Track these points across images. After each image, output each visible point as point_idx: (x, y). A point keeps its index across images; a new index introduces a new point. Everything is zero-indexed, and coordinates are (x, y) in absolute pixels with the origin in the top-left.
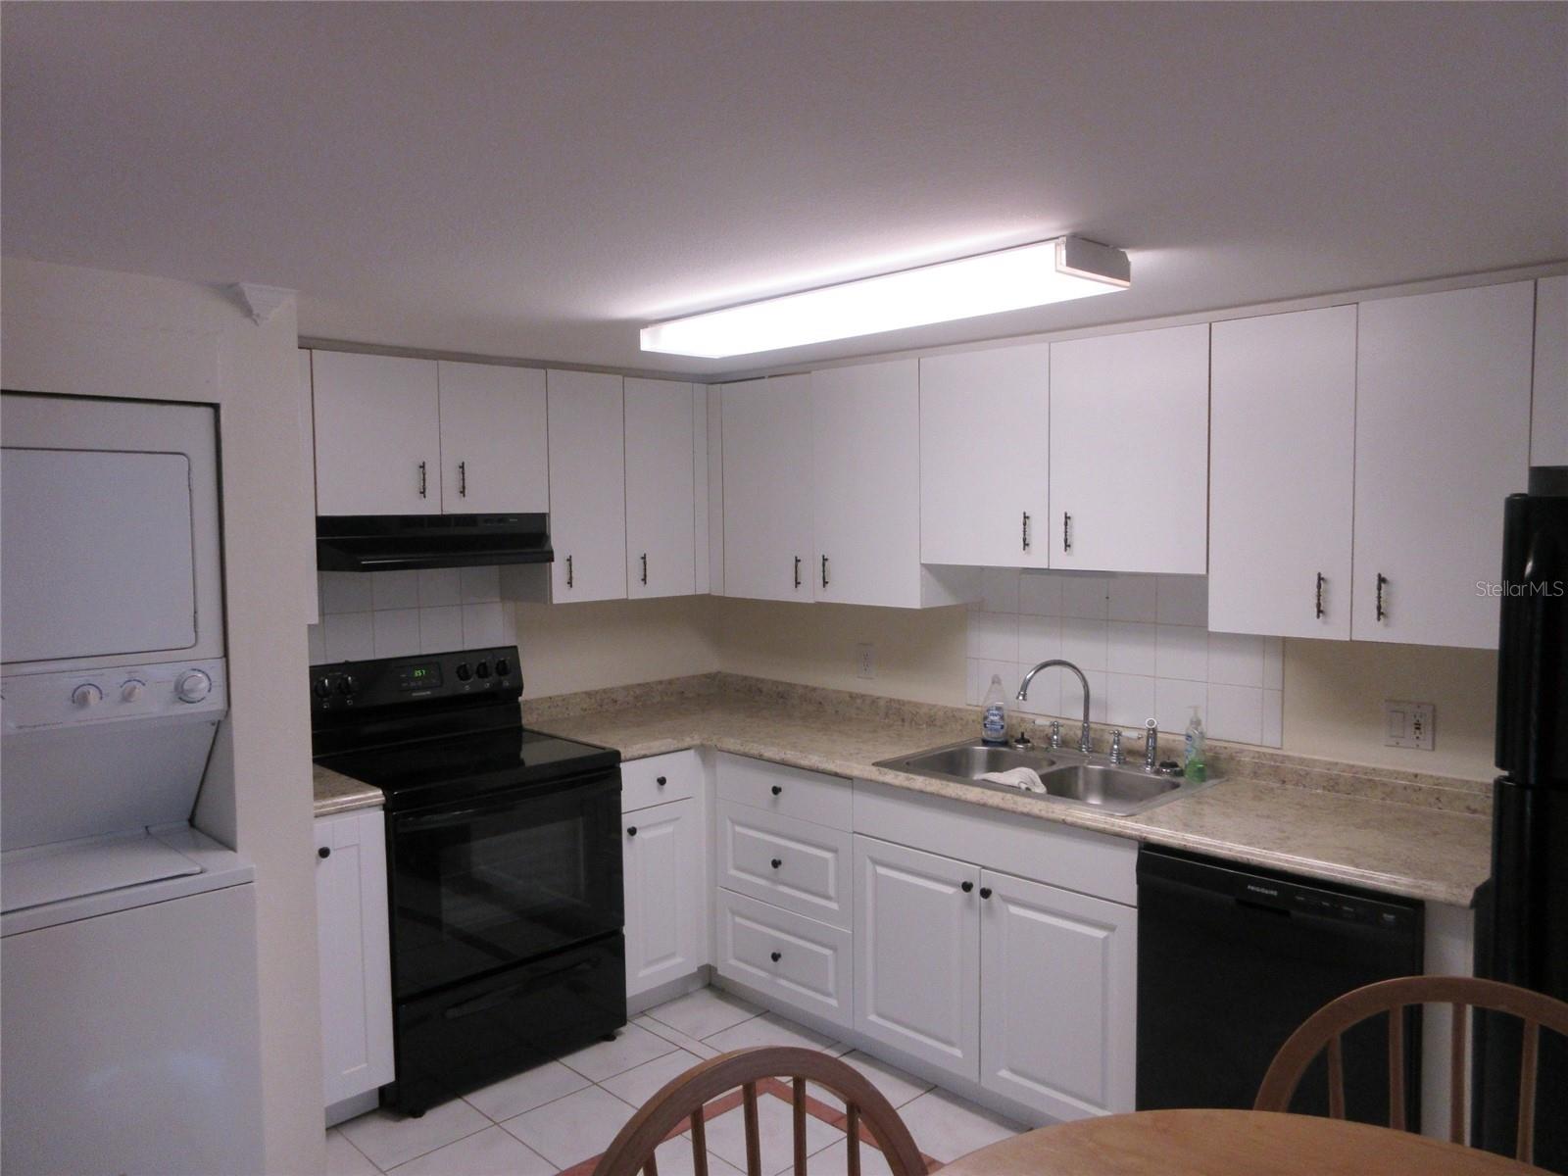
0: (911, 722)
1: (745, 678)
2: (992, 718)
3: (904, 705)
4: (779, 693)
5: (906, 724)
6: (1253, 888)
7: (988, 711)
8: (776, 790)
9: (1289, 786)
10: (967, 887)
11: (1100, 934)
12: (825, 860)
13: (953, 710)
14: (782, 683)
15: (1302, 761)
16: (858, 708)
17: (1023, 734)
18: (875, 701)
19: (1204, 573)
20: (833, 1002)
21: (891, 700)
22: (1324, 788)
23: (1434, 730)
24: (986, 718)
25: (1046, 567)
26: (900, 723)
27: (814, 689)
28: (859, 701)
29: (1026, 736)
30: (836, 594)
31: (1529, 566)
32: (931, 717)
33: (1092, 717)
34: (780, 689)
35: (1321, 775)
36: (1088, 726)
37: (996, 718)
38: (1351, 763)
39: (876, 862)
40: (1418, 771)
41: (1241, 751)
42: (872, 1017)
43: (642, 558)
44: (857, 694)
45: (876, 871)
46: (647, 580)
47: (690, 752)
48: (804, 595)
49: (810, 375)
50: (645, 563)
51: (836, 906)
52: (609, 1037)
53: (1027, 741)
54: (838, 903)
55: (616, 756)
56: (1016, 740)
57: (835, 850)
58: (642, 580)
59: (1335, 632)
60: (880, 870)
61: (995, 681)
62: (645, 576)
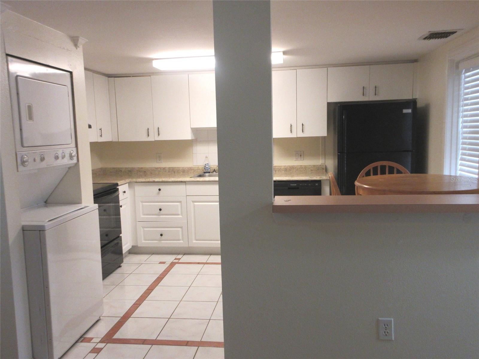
0: (177, 172)
1: (114, 168)
3: (174, 168)
4: (129, 171)
5: (176, 173)
6: (291, 185)
7: (206, 165)
8: (160, 190)
9: (277, 172)
12: (177, 205)
13: (190, 167)
14: (129, 168)
15: (279, 166)
16: (159, 171)
18: (164, 169)
20: (182, 241)
21: (169, 168)
22: (284, 171)
23: (304, 156)
26: (174, 173)
27: (142, 168)
28: (159, 169)
29: (215, 170)
30: (162, 138)
31: (344, 117)
32: (183, 170)
34: (129, 169)
35: (283, 168)
37: (208, 166)
38: (289, 165)
39: (193, 202)
40: (301, 165)
42: (195, 241)
43: (100, 129)
44: (157, 168)
45: (194, 204)
46: (102, 136)
47: (127, 184)
48: (151, 139)
49: (150, 77)
50: (101, 131)
51: (181, 216)
52: (120, 267)
53: (216, 171)
54: (182, 215)
55: (117, 185)
56: (213, 171)
57: (180, 202)
58: (100, 136)
59: (294, 135)
60: (195, 203)
61: (206, 157)
62: (102, 135)
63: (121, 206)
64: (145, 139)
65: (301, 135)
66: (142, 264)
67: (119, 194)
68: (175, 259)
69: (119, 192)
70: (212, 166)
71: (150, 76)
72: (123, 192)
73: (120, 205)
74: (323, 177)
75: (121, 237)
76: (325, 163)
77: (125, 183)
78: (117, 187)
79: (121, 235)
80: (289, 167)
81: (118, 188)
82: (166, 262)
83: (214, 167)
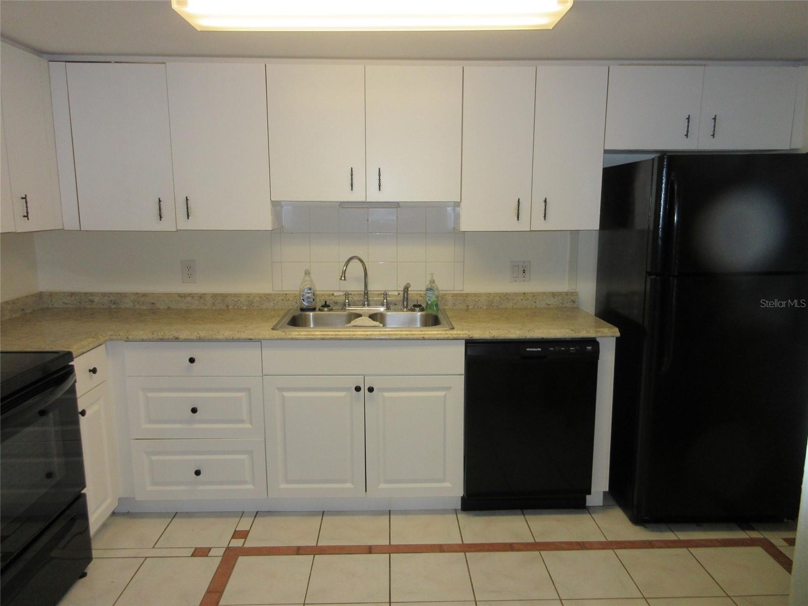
0: (234, 311)
2: (307, 295)
3: (226, 297)
5: (230, 307)
6: (529, 349)
7: (305, 290)
8: (192, 360)
9: (471, 307)
10: (358, 389)
11: (442, 393)
12: (240, 398)
13: (266, 295)
15: (475, 295)
16: (187, 303)
17: (326, 302)
18: (201, 297)
19: (460, 201)
20: (250, 486)
21: (215, 295)
23: (530, 272)
24: (303, 296)
25: (364, 200)
28: (188, 298)
29: (327, 304)
32: (250, 301)
33: (370, 288)
35: (485, 300)
36: (367, 292)
37: (310, 295)
39: (281, 389)
40: (525, 291)
41: (445, 294)
42: (283, 486)
43: (22, 198)
44: (184, 294)
45: (283, 395)
46: (29, 216)
47: (103, 347)
48: (167, 226)
49: (164, 65)
50: (26, 203)
51: (248, 426)
52: (84, 575)
53: (329, 306)
54: (251, 423)
55: (69, 356)
56: (322, 306)
57: (248, 390)
58: (24, 216)
59: (523, 226)
60: (287, 394)
61: (307, 273)
62: (27, 213)
63: (83, 413)
64: (151, 224)
65: (539, 224)
66: (146, 558)
67: (75, 381)
68: (233, 537)
69: (75, 375)
70: (320, 293)
71: (165, 63)
72: (90, 371)
73: (80, 410)
74: (603, 329)
75: (84, 495)
76: (576, 289)
77: (97, 344)
78: (70, 364)
79: (83, 492)
80: (498, 298)
81: (72, 366)
82: (210, 549)
83: (323, 295)
